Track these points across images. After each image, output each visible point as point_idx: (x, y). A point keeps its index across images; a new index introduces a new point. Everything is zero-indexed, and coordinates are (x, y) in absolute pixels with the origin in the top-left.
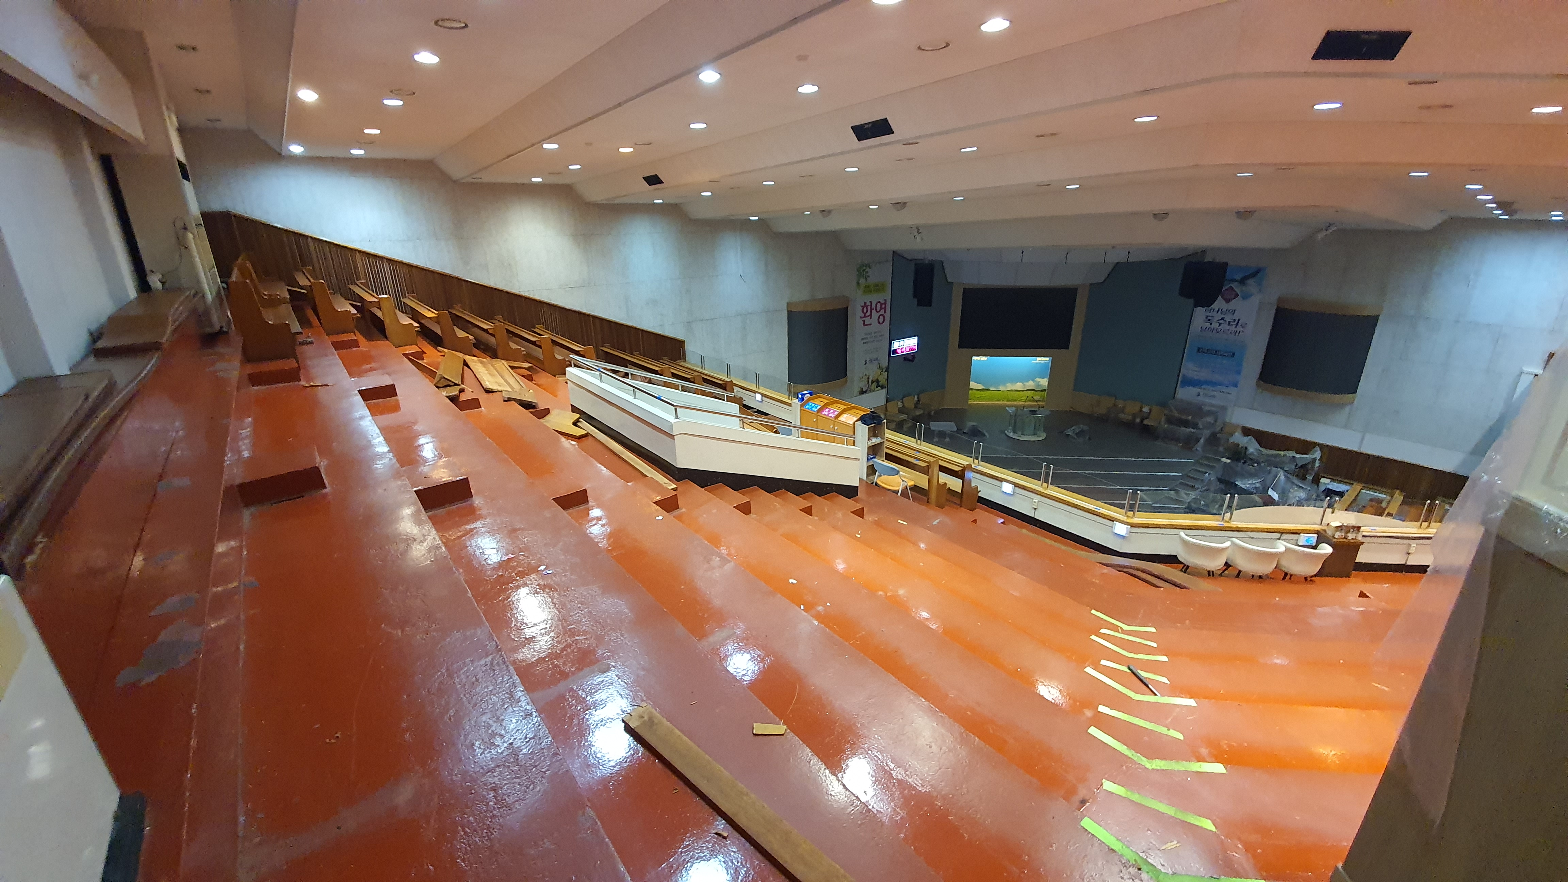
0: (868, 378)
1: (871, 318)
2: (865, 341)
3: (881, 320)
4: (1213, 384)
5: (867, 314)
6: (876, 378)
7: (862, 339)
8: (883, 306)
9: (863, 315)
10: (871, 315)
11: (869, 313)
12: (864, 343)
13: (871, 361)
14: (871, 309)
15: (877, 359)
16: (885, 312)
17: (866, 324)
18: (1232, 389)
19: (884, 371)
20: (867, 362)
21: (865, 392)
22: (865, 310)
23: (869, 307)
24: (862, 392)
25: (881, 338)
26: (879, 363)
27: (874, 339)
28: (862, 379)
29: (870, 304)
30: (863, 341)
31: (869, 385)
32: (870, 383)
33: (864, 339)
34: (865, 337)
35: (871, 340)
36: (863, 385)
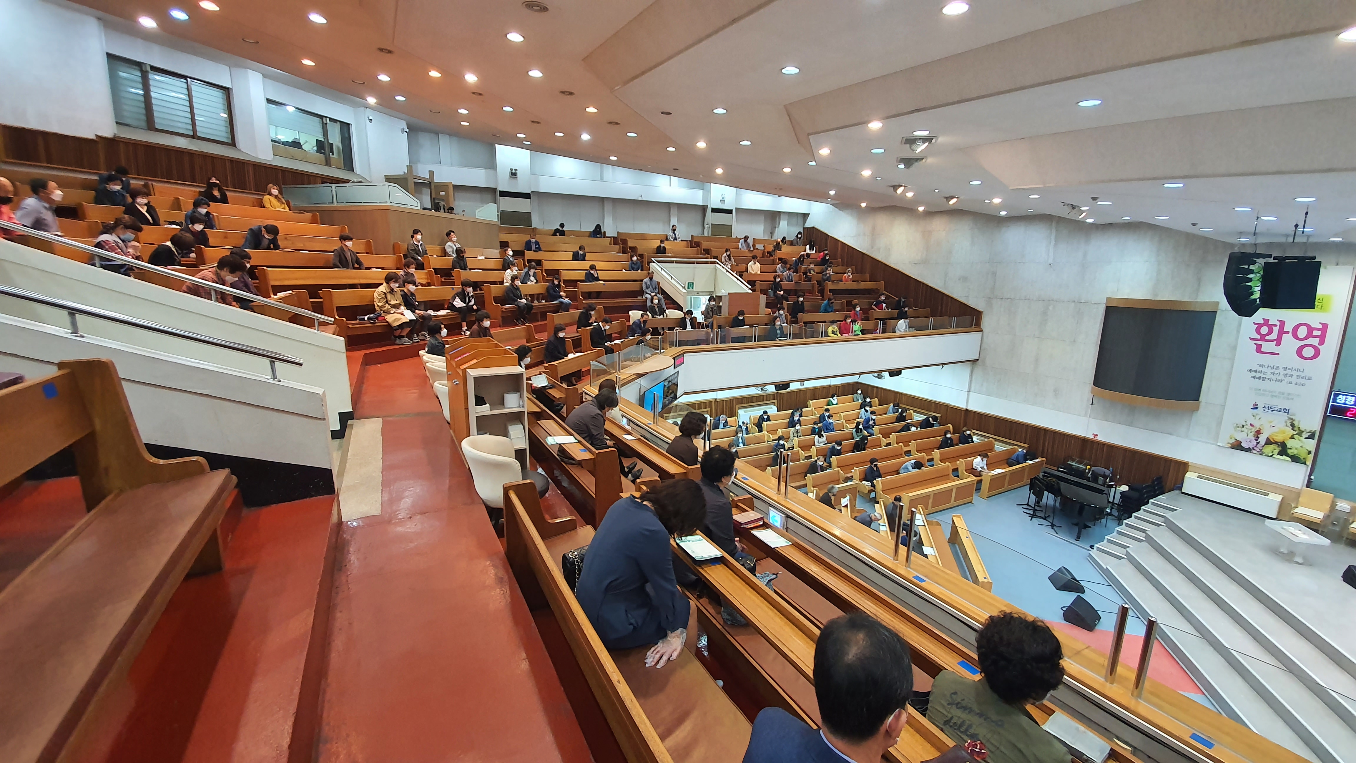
0: (1258, 433)
1: (1278, 344)
2: (1258, 375)
3: (1308, 352)
5: (1267, 338)
6: (1279, 438)
7: (1250, 371)
8: (1316, 333)
9: (1259, 337)
10: (1278, 342)
11: (1274, 336)
12: (1254, 377)
13: (1271, 409)
14: (1282, 332)
15: (1288, 411)
16: (1322, 342)
17: (1263, 350)
19: (1305, 435)
20: (1260, 406)
21: (1248, 450)
22: (1264, 330)
23: (1276, 330)
24: (1237, 446)
25: (1302, 381)
26: (1292, 419)
27: (1284, 378)
28: (1243, 429)
29: (1278, 323)
30: (1254, 374)
31: (1258, 443)
32: (1262, 439)
33: (1256, 371)
34: (1260, 369)
35: (1274, 377)
36: (1246, 439)
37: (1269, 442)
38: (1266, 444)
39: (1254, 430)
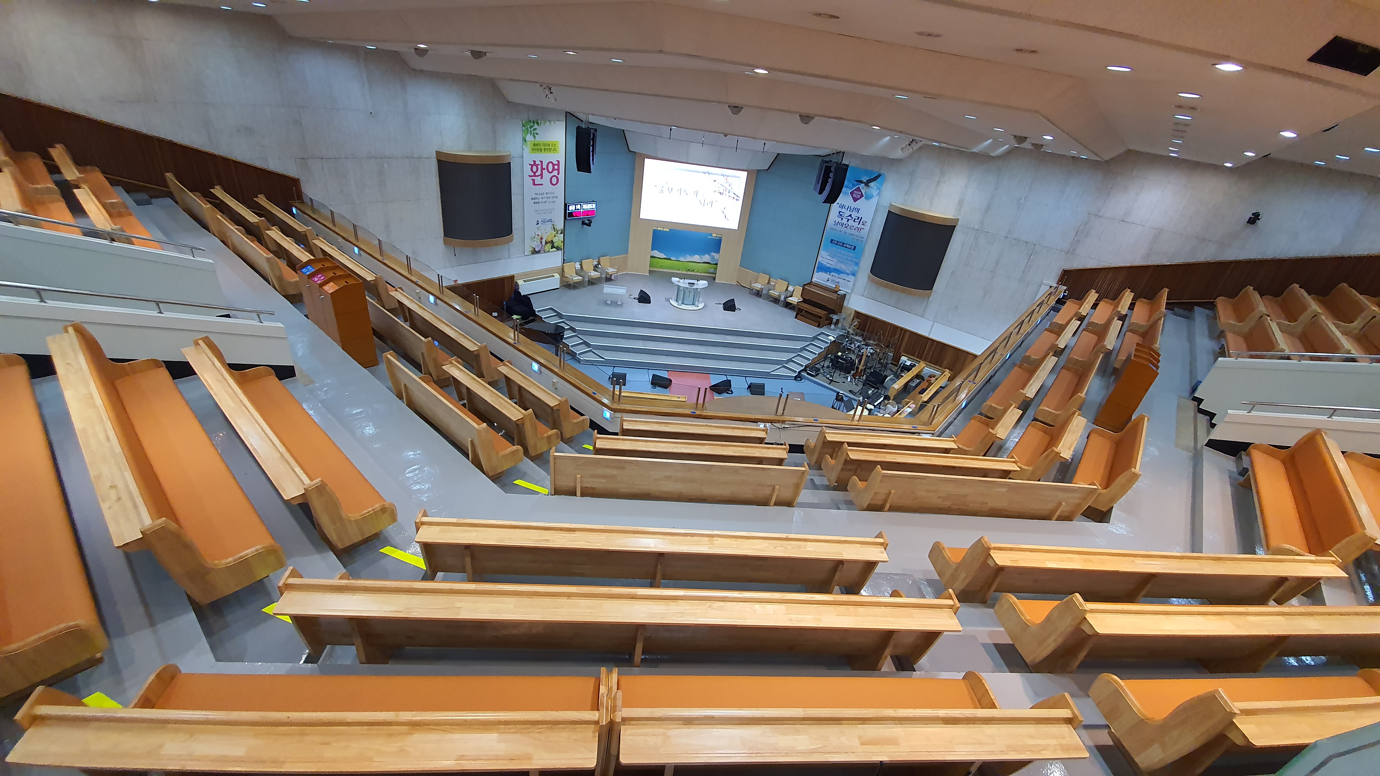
0: (541, 239)
1: (542, 178)
2: (536, 201)
3: (554, 181)
4: (839, 272)
5: (537, 174)
6: (550, 240)
7: (532, 199)
8: (556, 167)
9: (533, 174)
10: (541, 175)
11: (539, 172)
12: (535, 203)
13: (544, 222)
14: (542, 169)
15: (550, 220)
16: (558, 174)
17: (534, 183)
18: (851, 278)
19: (559, 232)
20: (540, 222)
21: (539, 252)
22: (535, 169)
23: (539, 167)
24: (535, 252)
25: (555, 199)
26: (554, 225)
27: (547, 200)
28: (535, 239)
29: (540, 163)
30: (534, 201)
31: (542, 245)
32: (544, 243)
33: (534, 199)
34: (536, 196)
35: (543, 200)
36: (536, 244)
37: (546, 243)
38: (546, 244)
39: (539, 238)
